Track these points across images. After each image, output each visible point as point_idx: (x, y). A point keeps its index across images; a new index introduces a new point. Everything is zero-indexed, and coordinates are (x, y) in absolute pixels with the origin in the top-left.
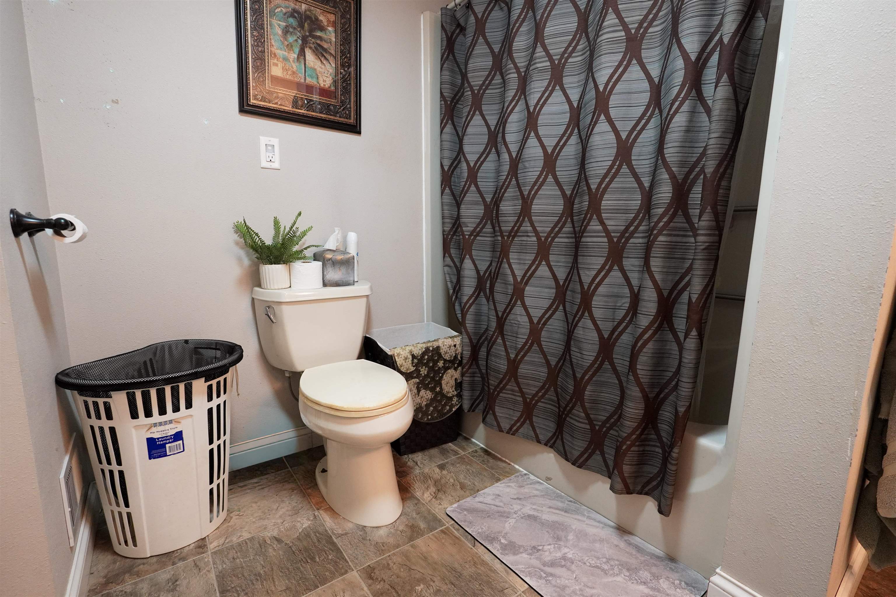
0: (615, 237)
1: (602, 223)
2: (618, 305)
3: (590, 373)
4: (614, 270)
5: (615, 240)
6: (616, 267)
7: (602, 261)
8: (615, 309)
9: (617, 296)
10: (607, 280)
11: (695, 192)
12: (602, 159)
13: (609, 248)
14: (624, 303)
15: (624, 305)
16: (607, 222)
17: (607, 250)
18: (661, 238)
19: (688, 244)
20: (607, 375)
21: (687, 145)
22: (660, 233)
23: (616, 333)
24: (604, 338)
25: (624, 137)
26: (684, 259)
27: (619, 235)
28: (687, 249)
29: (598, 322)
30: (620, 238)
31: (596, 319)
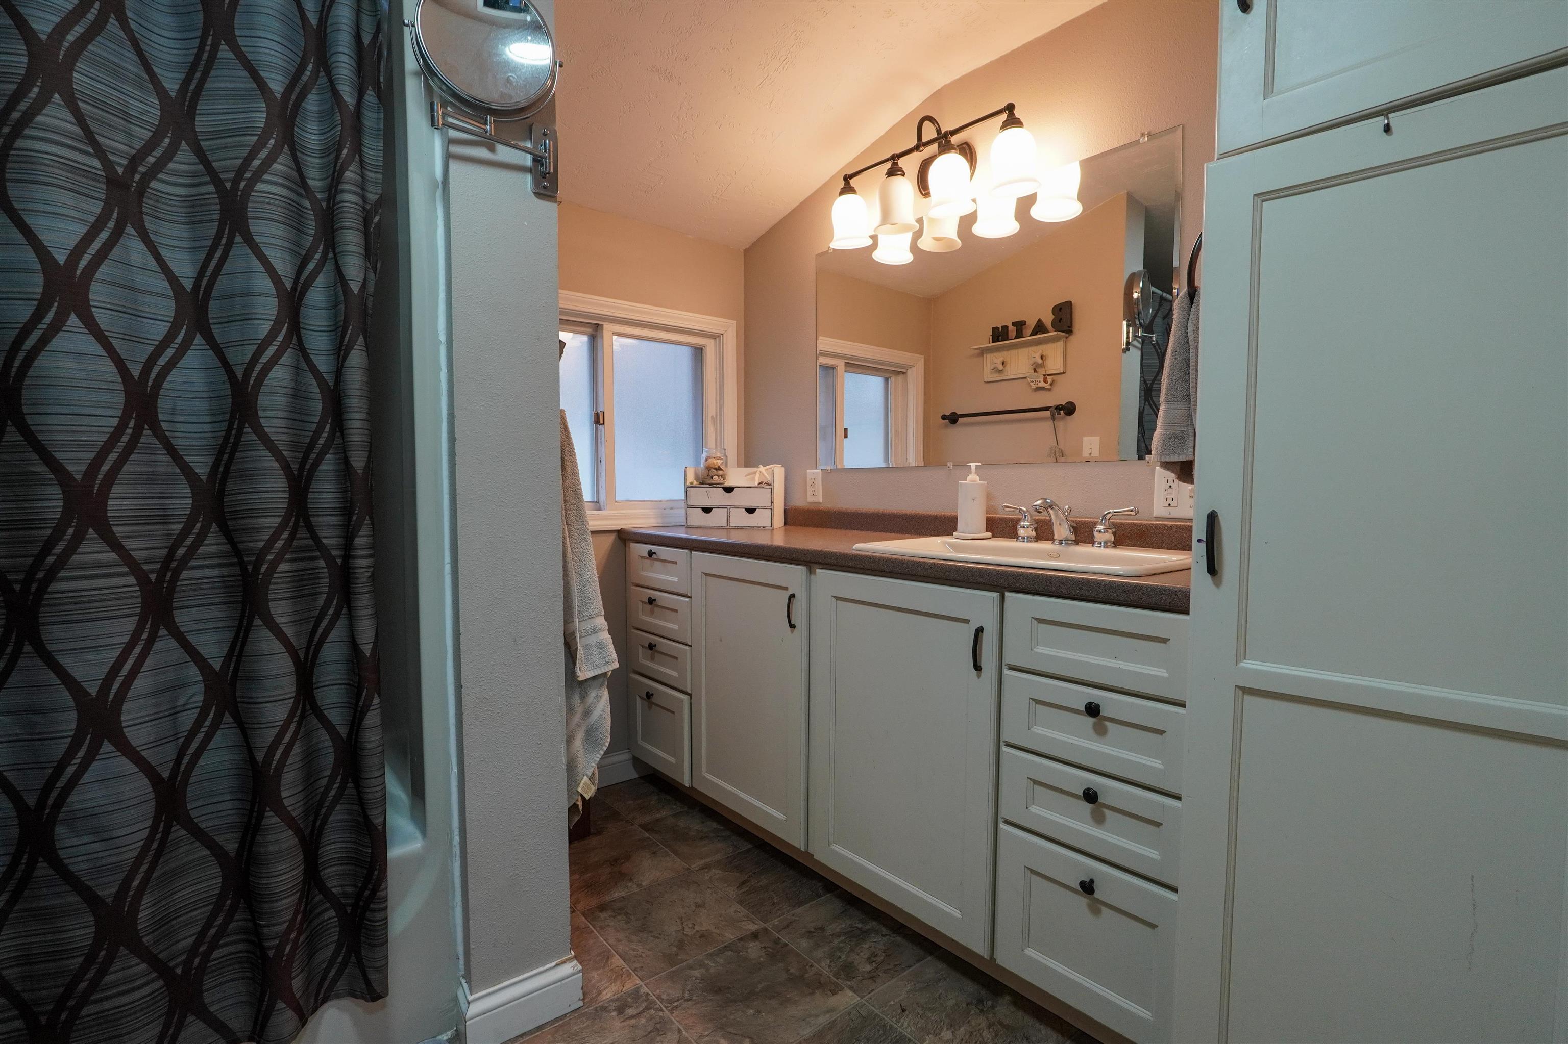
0: (152, 571)
1: (115, 545)
2: (179, 704)
3: (144, 868)
4: (160, 637)
5: (153, 577)
6: (163, 632)
7: (130, 624)
8: (174, 713)
9: (177, 687)
10: (149, 663)
11: (315, 490)
12: (93, 412)
13: (142, 597)
14: (191, 697)
15: (191, 700)
16: (129, 544)
17: (140, 600)
18: (283, 567)
19: (317, 571)
20: (181, 850)
21: (297, 417)
22: (279, 559)
23: (186, 760)
24: (163, 779)
25: (136, 373)
26: (315, 594)
27: (158, 566)
28: (315, 578)
29: (143, 753)
30: (161, 573)
31: (138, 749)
